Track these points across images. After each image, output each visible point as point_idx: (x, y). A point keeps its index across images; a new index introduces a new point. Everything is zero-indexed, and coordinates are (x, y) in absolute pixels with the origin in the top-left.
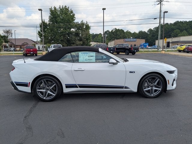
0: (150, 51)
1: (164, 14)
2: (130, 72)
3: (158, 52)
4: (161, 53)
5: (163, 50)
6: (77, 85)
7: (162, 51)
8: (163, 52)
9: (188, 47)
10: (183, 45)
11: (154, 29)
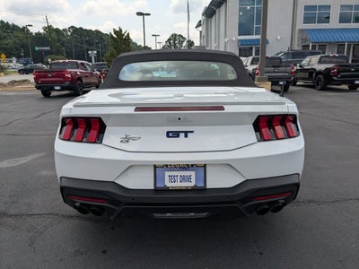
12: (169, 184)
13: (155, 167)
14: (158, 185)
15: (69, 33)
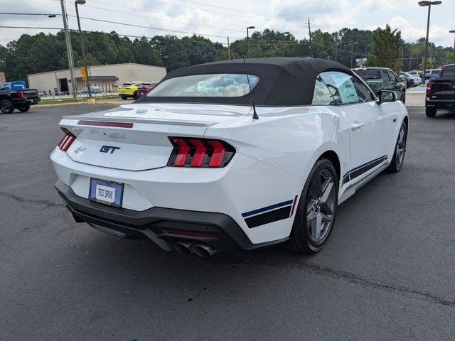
0: (56, 102)
1: (76, 6)
2: (394, 120)
3: (76, 101)
4: (87, 104)
5: (91, 97)
7: (88, 98)
8: (93, 101)
9: (144, 88)
10: (130, 84)
11: (8, 45)
12: (99, 197)
13: (92, 179)
14: (92, 197)
15: (340, 38)
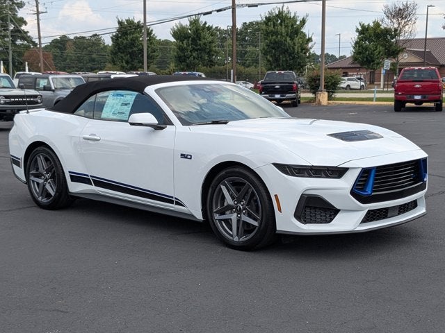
2: (183, 156)
6: (91, 178)
